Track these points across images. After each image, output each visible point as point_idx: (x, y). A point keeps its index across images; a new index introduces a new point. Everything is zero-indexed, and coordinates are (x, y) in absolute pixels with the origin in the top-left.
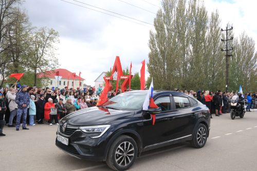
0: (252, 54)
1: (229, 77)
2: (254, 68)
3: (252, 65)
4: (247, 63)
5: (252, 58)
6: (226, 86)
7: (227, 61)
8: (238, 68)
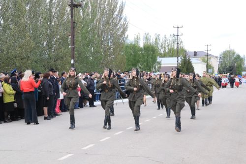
0: (115, 7)
1: (76, 46)
2: (118, 30)
3: (116, 25)
4: (107, 22)
5: (116, 13)
6: (72, 62)
7: (72, 17)
8: (93, 29)
